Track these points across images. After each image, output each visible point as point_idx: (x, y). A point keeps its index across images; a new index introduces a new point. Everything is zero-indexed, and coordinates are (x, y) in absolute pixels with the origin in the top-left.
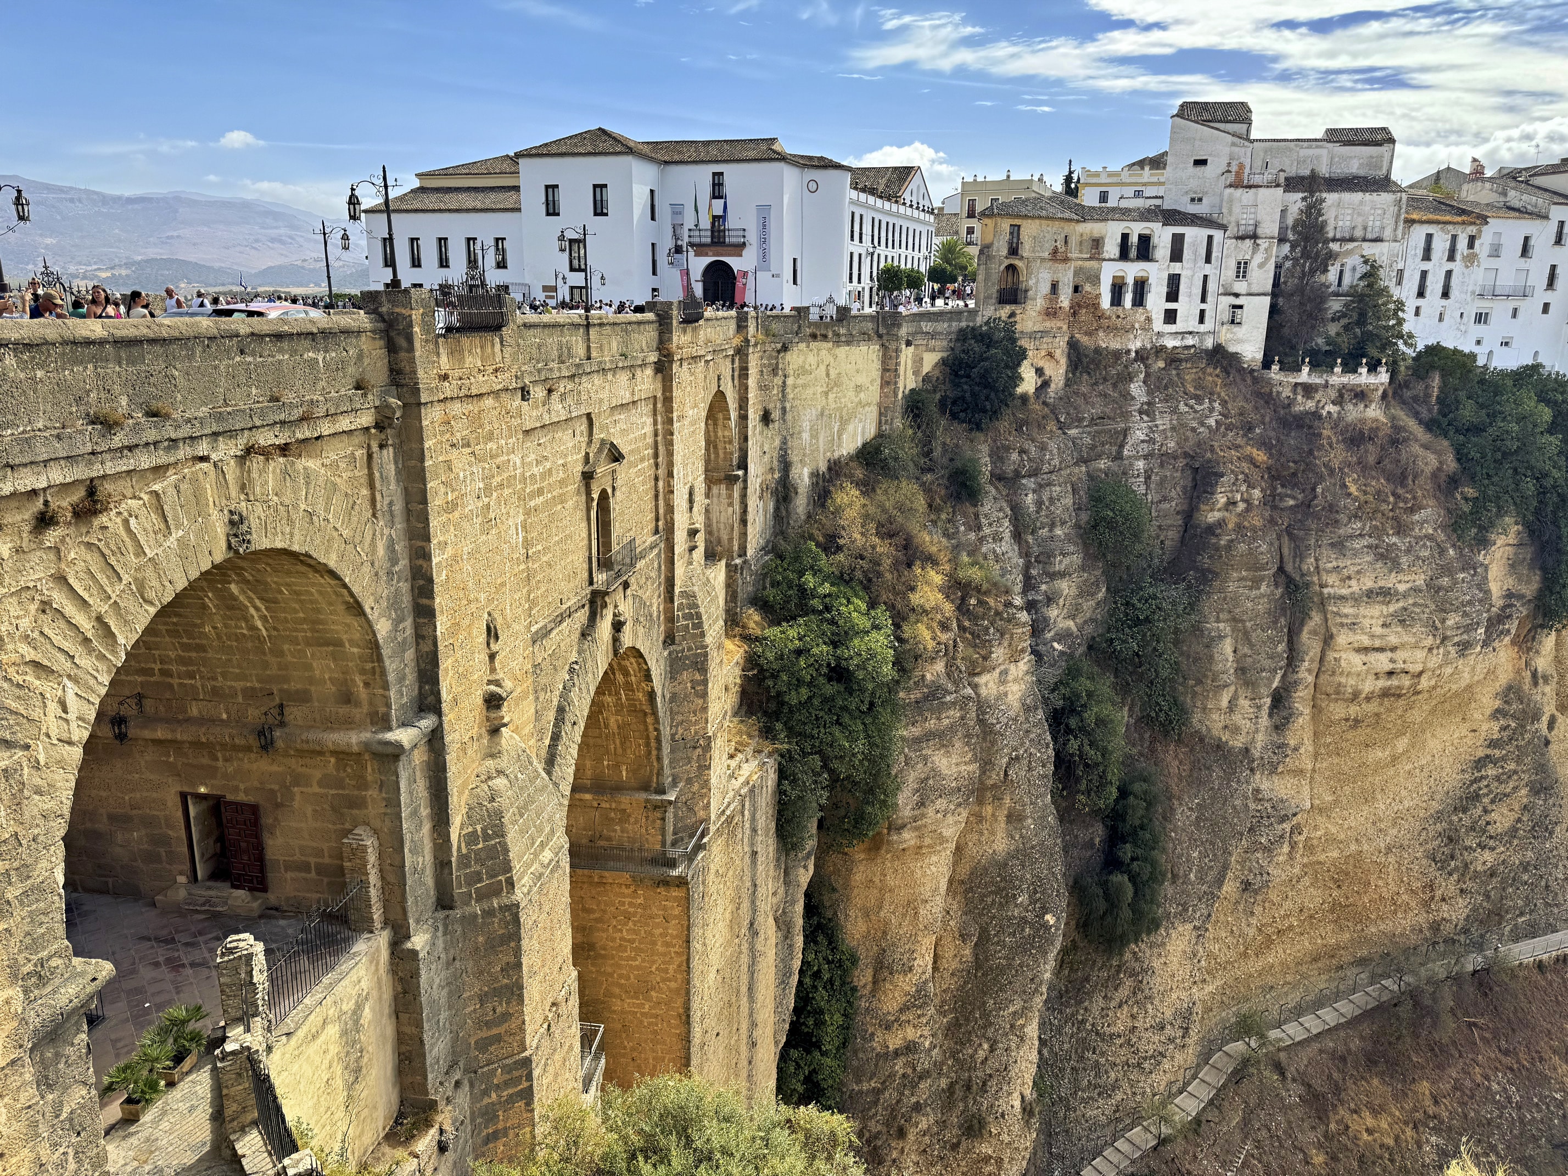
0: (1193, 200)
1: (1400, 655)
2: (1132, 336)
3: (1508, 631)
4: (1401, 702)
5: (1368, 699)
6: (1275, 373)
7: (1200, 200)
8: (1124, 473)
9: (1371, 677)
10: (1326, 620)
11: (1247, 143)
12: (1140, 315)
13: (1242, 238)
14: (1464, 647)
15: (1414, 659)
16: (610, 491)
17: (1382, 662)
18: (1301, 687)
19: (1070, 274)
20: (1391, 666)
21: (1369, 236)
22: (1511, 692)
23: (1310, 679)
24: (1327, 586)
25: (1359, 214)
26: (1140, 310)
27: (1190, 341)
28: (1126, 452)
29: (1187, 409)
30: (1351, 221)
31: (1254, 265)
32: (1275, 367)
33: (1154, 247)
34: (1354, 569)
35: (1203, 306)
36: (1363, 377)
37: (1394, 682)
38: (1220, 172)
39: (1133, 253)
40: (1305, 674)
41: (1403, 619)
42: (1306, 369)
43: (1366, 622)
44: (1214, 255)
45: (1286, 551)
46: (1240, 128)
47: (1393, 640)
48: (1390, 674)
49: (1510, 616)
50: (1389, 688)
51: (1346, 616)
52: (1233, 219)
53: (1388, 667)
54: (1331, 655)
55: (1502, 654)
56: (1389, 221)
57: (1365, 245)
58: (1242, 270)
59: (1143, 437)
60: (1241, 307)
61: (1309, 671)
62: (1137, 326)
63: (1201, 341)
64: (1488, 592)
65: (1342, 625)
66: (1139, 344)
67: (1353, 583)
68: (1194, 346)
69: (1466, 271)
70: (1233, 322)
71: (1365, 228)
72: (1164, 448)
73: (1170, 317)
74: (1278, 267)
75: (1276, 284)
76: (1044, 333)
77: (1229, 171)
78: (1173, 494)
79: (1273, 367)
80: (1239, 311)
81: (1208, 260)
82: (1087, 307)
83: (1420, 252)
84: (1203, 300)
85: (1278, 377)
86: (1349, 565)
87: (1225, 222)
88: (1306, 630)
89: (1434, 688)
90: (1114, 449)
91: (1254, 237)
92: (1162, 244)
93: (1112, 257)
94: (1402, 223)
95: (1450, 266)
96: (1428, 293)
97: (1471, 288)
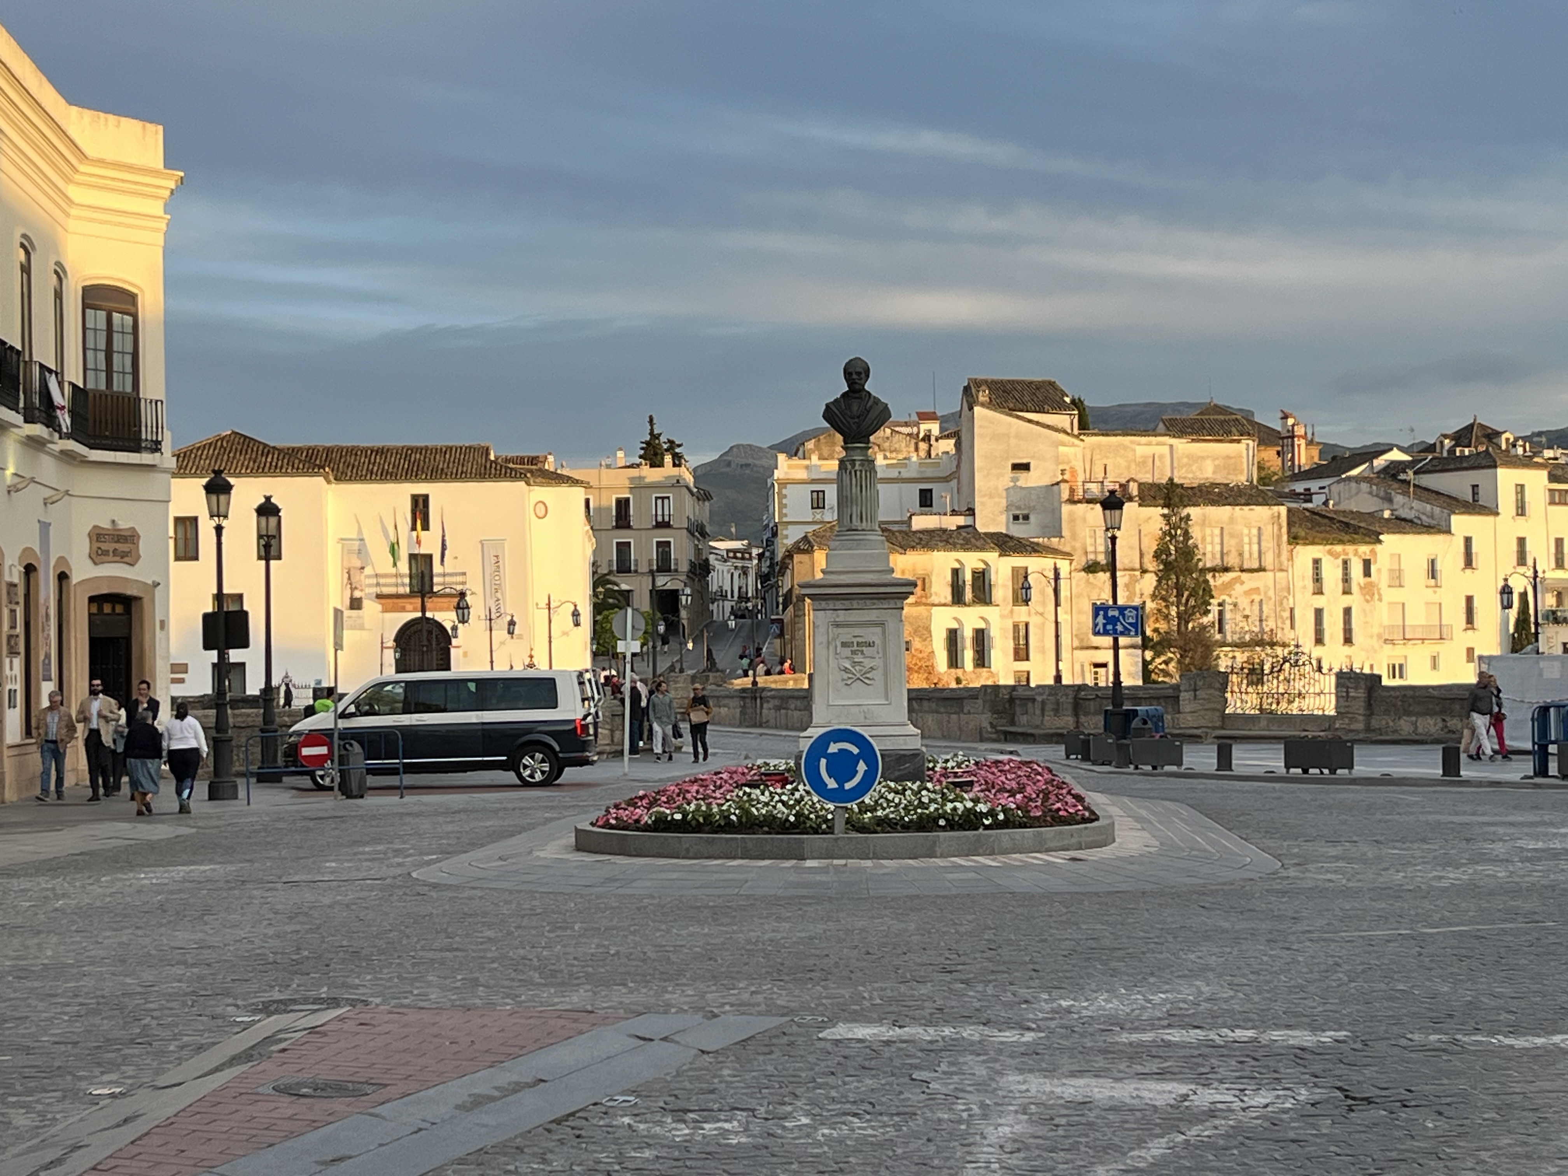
0: (1016, 517)
7: (1026, 518)
11: (1075, 441)
12: (984, 681)
13: (1093, 570)
21: (1248, 565)
25: (1230, 536)
26: (984, 672)
30: (1222, 545)
33: (993, 586)
38: (1047, 480)
39: (968, 595)
44: (1064, 594)
46: (1064, 421)
52: (1078, 545)
56: (1269, 546)
57: (1244, 576)
60: (1105, 665)
69: (1367, 607)
71: (1241, 555)
77: (1062, 480)
80: (1103, 671)
81: (1057, 601)
82: (919, 671)
83: (1310, 584)
87: (1067, 549)
92: (1000, 582)
93: (943, 601)
94: (1285, 547)
95: (1347, 600)
96: (1327, 638)
97: (1376, 630)
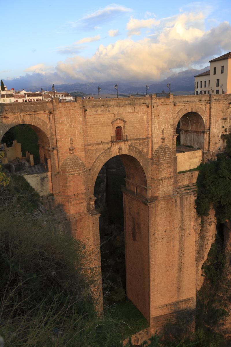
16: (122, 127)
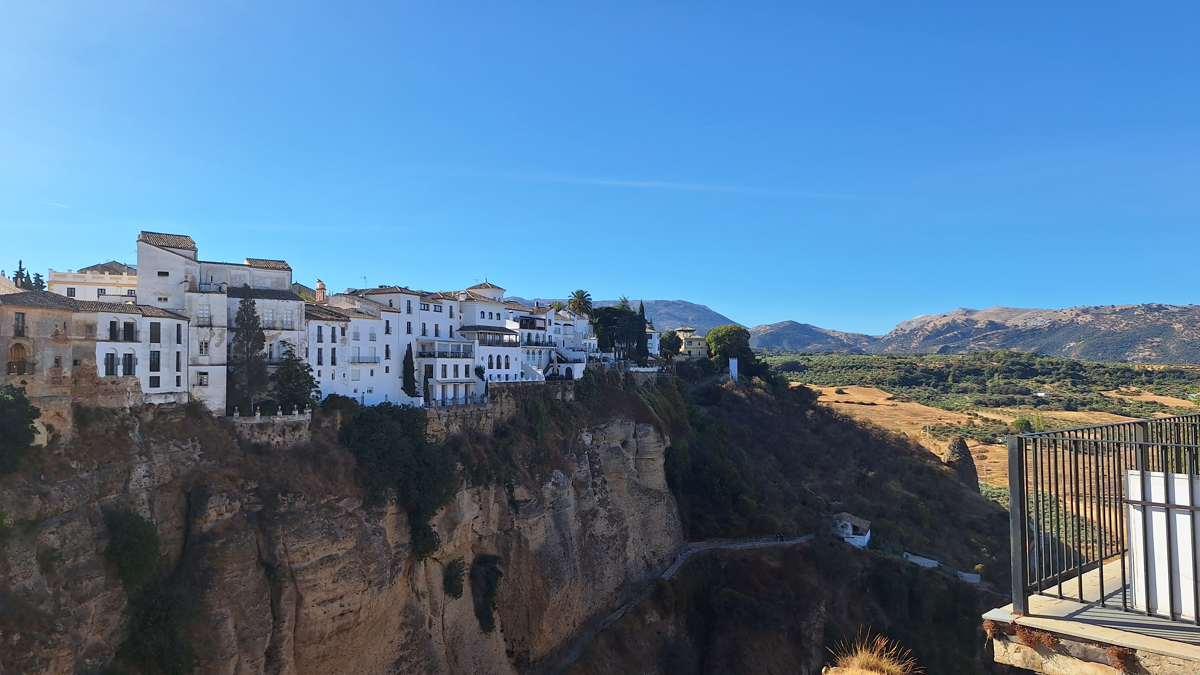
0: (160, 299)
1: (346, 601)
2: (125, 398)
3: (401, 569)
4: (351, 634)
5: (330, 638)
6: (237, 418)
7: (166, 299)
8: (132, 503)
9: (330, 621)
10: (296, 587)
11: (196, 263)
12: (130, 382)
13: (202, 326)
14: (381, 584)
15: (354, 601)
17: (335, 608)
18: (285, 642)
19: (70, 351)
20: (342, 609)
21: (286, 327)
22: (409, 609)
23: (290, 634)
24: (293, 563)
25: (277, 313)
26: (130, 378)
27: (172, 399)
28: (131, 487)
29: (176, 449)
30: (273, 317)
31: (212, 345)
32: (237, 414)
33: (137, 332)
34: (309, 547)
35: (178, 374)
36: (296, 417)
37: (345, 620)
38: (179, 281)
39: (121, 336)
40: (287, 632)
41: (344, 574)
42: (258, 414)
43: (322, 583)
44: (183, 338)
45: (261, 543)
46: (190, 253)
47: (340, 591)
48: (342, 615)
49: (400, 560)
50: (342, 626)
51: (309, 581)
52: (193, 314)
53: (340, 610)
54: (304, 611)
55: (399, 585)
56: (296, 318)
57: (283, 332)
58: (204, 347)
59: (143, 473)
60: (206, 374)
61: (289, 628)
62: (129, 389)
63: (180, 399)
64: (388, 546)
65: (307, 588)
66: (132, 403)
67: (311, 556)
68: (175, 402)
69: (343, 348)
70: (201, 384)
71: (282, 322)
72: (162, 480)
73: (155, 382)
74: (229, 346)
75: (228, 358)
76: (51, 398)
77: (186, 281)
78: (172, 514)
79: (235, 414)
80: (205, 377)
81: (179, 341)
82: (86, 376)
83: (316, 337)
84: (178, 370)
85: (239, 421)
86: (306, 545)
87: (187, 315)
88: (283, 598)
89: (368, 618)
90: (121, 485)
91: (210, 326)
92: (142, 330)
93: (104, 339)
94: (304, 320)
95: (334, 345)
96: (324, 362)
97: (347, 359)
